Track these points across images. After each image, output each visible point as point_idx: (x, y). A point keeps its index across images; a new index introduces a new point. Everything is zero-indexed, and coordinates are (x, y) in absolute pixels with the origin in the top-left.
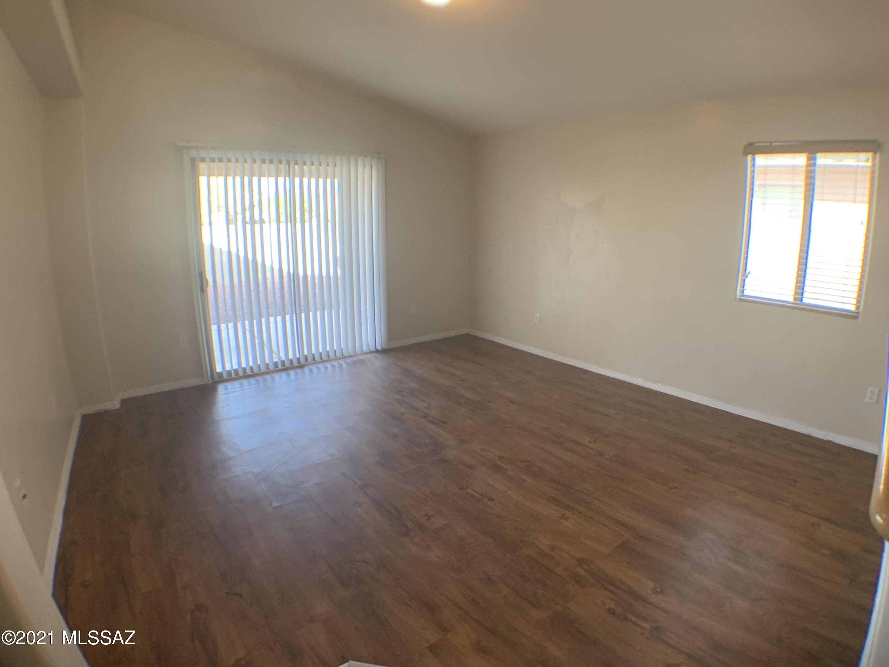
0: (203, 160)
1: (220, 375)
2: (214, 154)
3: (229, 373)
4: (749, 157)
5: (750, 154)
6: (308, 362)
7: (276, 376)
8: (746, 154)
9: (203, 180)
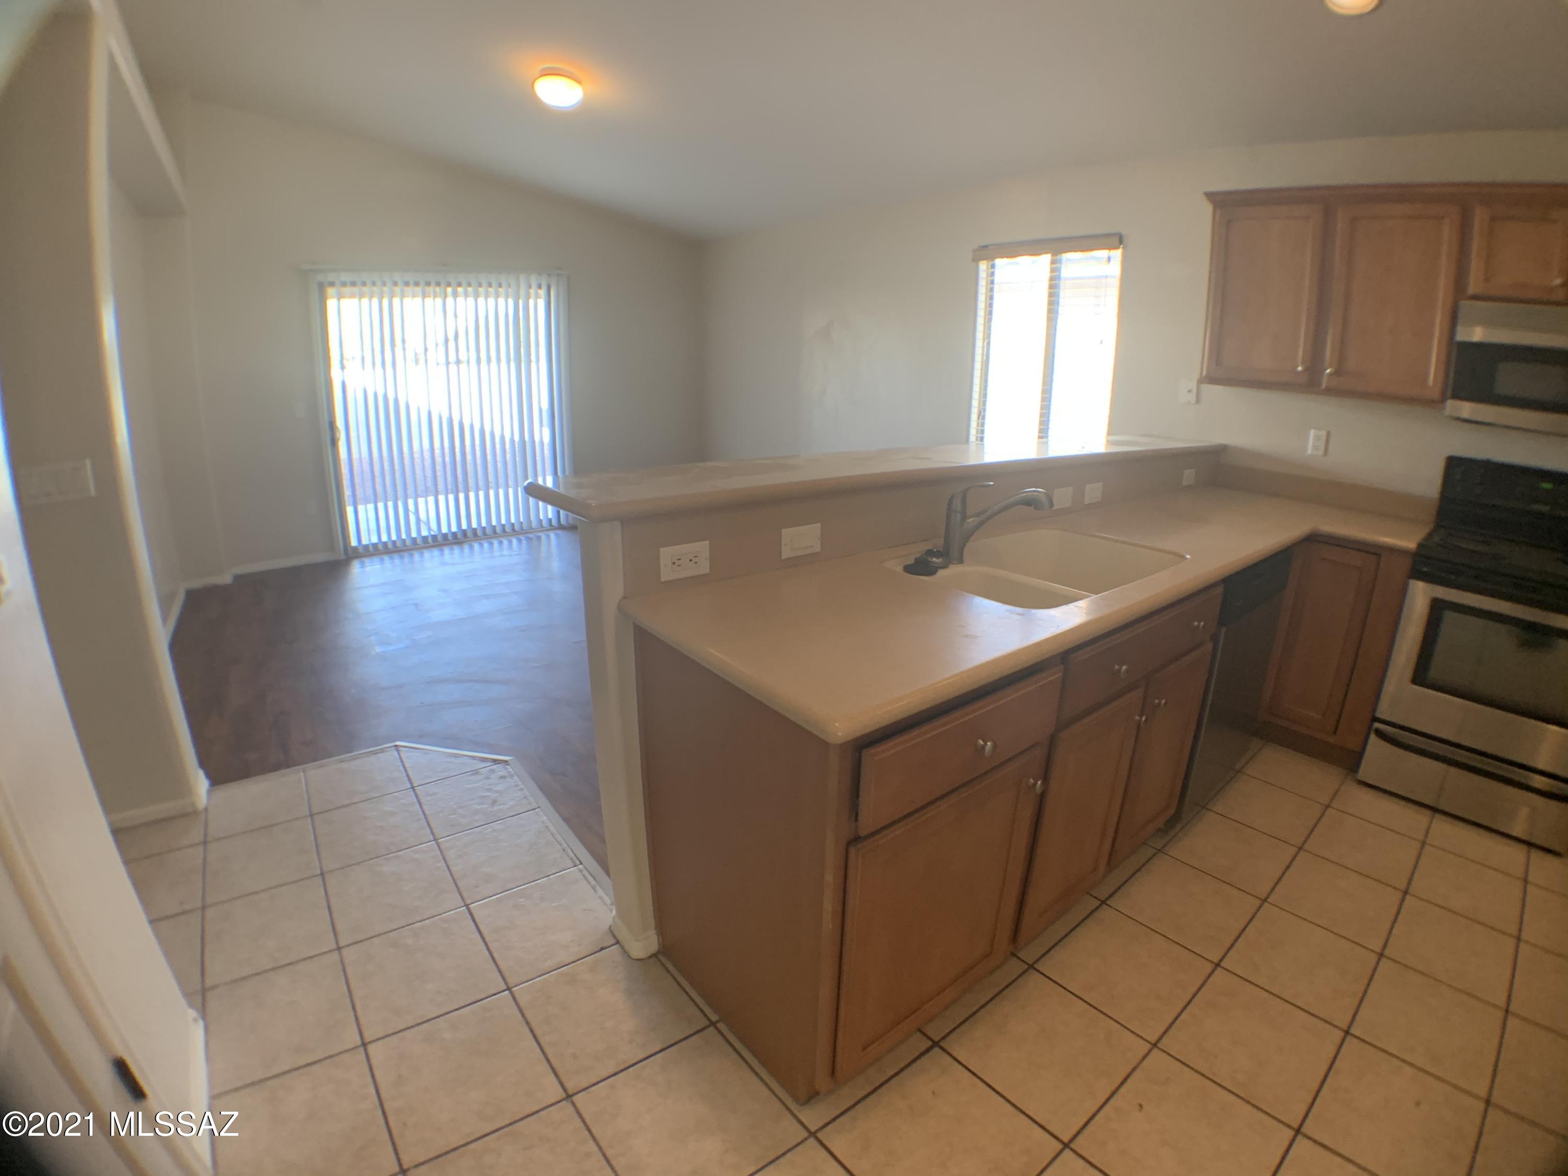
0: (332, 284)
1: (355, 549)
2: (345, 277)
3: (366, 547)
4: (983, 266)
5: (983, 259)
6: (468, 537)
7: (427, 554)
8: (977, 259)
9: (331, 304)
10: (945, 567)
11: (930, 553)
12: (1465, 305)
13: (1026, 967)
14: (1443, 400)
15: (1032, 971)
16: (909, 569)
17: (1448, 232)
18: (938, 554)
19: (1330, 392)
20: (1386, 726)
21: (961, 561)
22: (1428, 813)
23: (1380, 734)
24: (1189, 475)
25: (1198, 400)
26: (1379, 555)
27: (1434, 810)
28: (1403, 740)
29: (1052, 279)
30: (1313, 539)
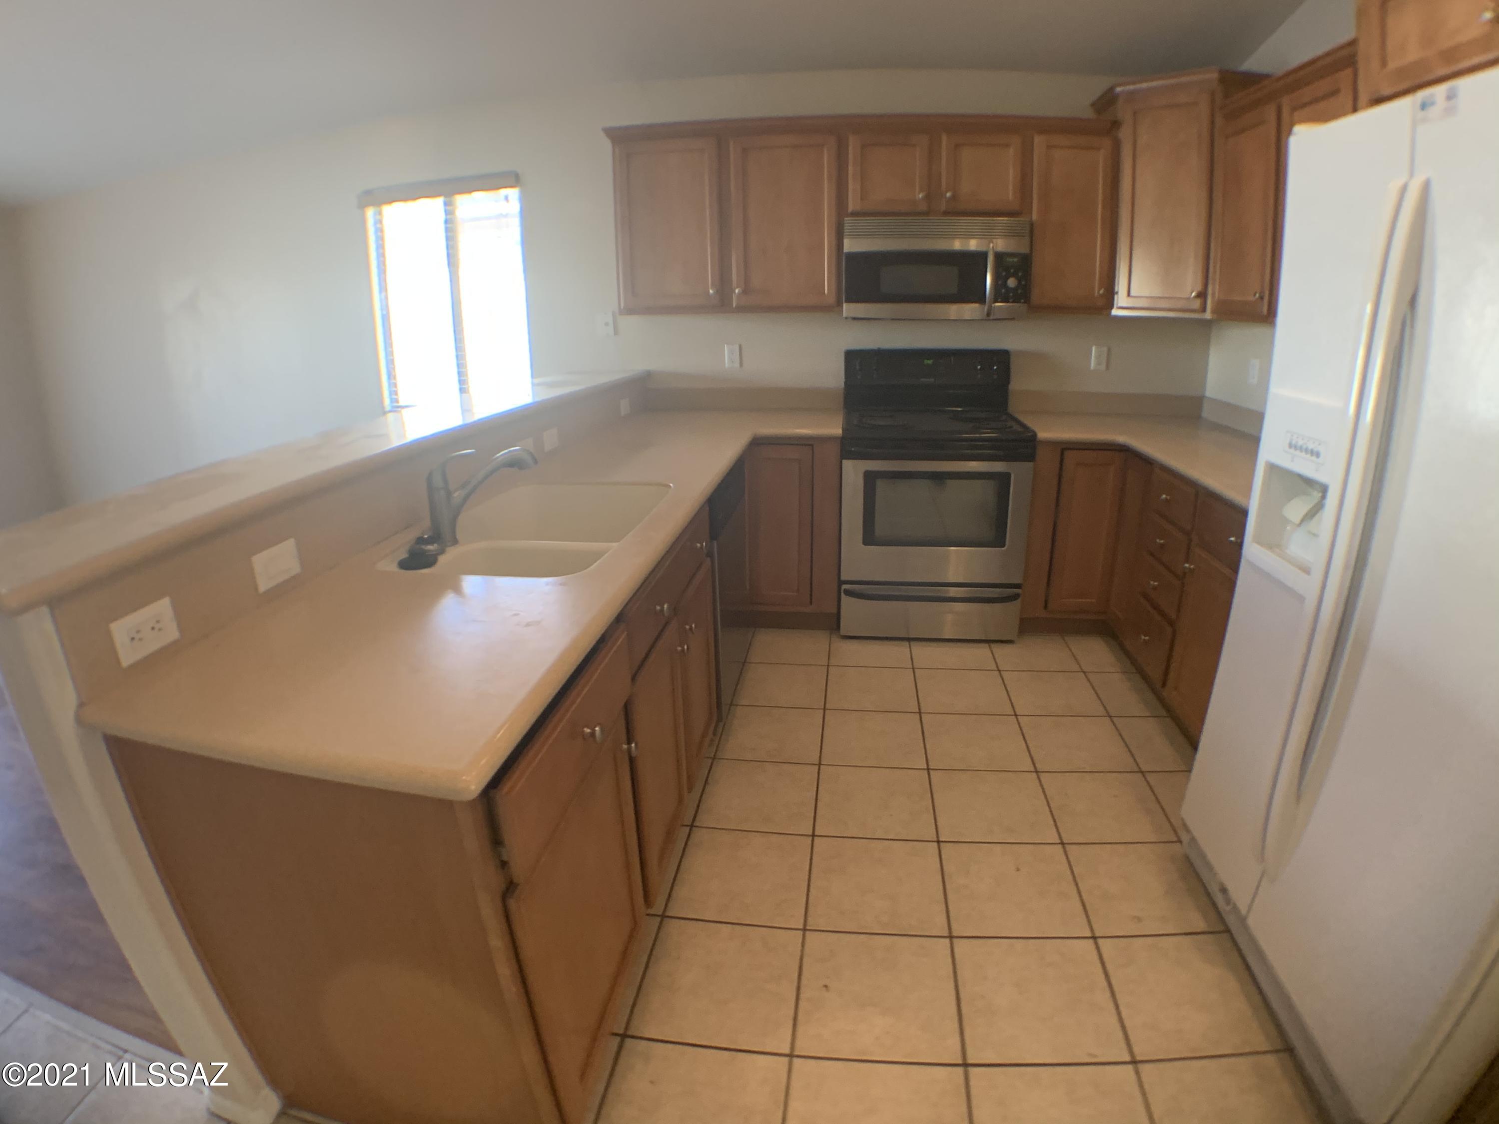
4: (370, 212)
5: (368, 206)
8: (361, 206)
10: (442, 552)
11: (420, 540)
12: (848, 220)
13: (659, 919)
14: (839, 304)
15: (666, 920)
16: (405, 565)
17: (827, 158)
18: (430, 541)
19: (742, 309)
20: (854, 585)
21: (455, 542)
22: (906, 644)
23: (848, 593)
24: (624, 407)
25: (616, 332)
26: (812, 445)
27: (909, 640)
28: (870, 593)
29: (446, 222)
30: (757, 443)
